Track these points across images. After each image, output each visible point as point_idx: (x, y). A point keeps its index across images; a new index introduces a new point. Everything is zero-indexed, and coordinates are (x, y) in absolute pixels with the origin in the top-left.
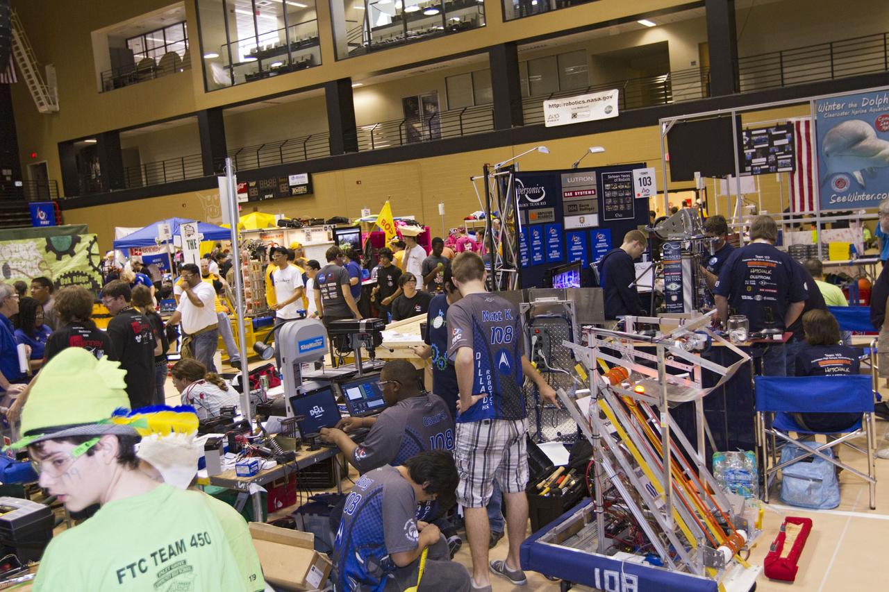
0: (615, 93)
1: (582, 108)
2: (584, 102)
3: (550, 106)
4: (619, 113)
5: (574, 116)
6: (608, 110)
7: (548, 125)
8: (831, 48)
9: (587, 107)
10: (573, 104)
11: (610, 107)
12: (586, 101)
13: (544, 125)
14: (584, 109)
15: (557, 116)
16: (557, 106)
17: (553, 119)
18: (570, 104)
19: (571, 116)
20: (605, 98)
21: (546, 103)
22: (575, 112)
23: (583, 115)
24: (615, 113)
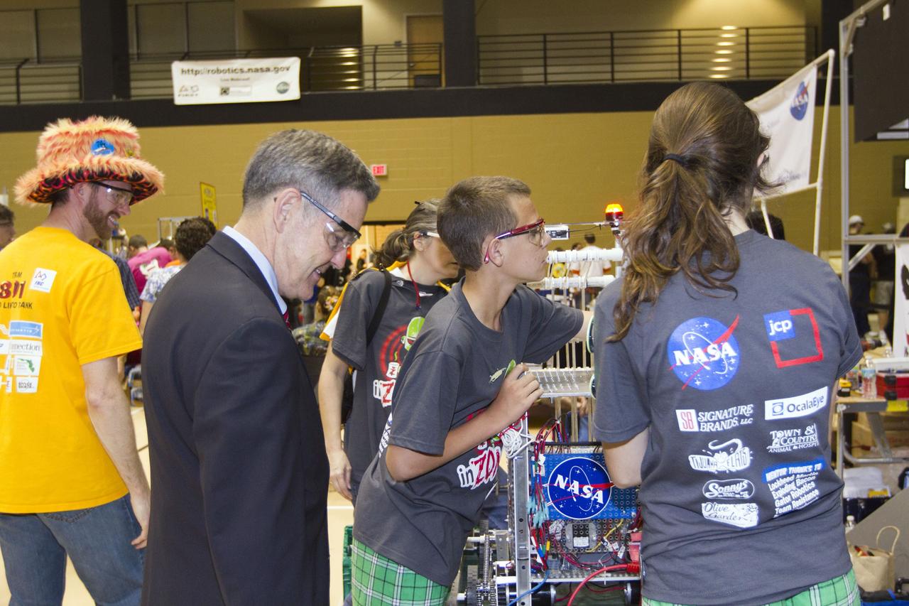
0: (294, 64)
1: (238, 80)
2: (242, 71)
3: (183, 71)
4: (302, 95)
5: (225, 91)
6: (282, 88)
7: (179, 100)
8: (612, 39)
9: (248, 79)
10: (224, 71)
11: (285, 84)
12: (246, 69)
13: (172, 100)
14: (241, 83)
15: (194, 89)
16: (197, 73)
17: (187, 93)
18: (218, 71)
19: (218, 90)
20: (277, 70)
21: (177, 67)
22: (225, 85)
23: (240, 92)
24: (294, 94)
